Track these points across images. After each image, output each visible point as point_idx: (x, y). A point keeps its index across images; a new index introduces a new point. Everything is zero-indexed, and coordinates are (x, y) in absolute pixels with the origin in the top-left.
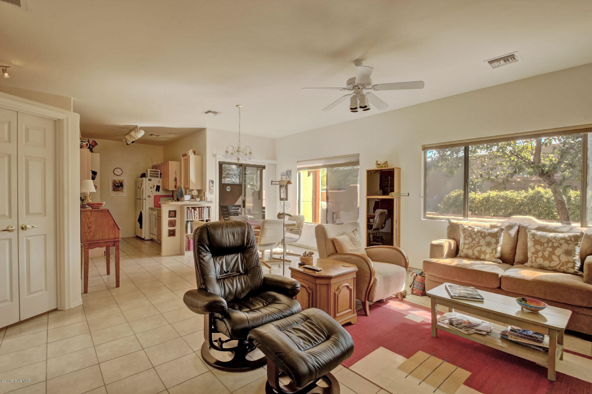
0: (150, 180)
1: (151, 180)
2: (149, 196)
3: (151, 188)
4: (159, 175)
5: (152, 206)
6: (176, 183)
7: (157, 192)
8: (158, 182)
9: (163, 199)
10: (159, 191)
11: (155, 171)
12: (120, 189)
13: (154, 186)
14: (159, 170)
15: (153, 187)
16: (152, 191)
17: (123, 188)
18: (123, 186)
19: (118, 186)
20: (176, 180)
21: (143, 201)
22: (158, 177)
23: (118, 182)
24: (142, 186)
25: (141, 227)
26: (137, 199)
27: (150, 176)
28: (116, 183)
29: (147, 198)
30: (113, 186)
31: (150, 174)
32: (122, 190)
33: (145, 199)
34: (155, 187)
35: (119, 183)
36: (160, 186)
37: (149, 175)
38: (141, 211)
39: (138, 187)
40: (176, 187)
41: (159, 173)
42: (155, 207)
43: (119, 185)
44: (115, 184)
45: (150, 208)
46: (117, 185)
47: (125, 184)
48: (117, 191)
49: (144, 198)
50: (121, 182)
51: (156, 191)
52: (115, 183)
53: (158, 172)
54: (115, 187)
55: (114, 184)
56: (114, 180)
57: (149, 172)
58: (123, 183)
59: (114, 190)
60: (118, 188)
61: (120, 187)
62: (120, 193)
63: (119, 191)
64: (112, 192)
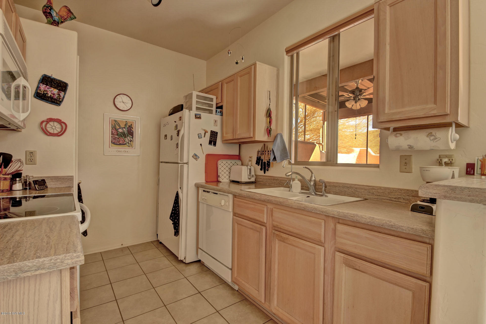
0: (198, 117)
1: (200, 118)
2: (196, 157)
3: (200, 137)
4: (214, 109)
5: (201, 180)
6: (270, 122)
7: (212, 147)
8: (213, 122)
9: (222, 164)
10: (215, 144)
11: (205, 98)
12: (126, 140)
13: (206, 132)
14: (214, 97)
15: (203, 135)
16: (201, 144)
17: (133, 138)
18: (132, 135)
19: (124, 135)
20: (269, 114)
21: (182, 168)
22: (210, 112)
23: (122, 126)
24: (178, 132)
25: (177, 233)
26: (162, 162)
27: (198, 109)
28: (119, 126)
29: (192, 160)
30: (112, 134)
31: (197, 102)
32: (130, 144)
33: (187, 163)
34: (208, 135)
35: (125, 128)
36: (217, 133)
37: (194, 106)
38: (177, 194)
39: (166, 136)
40: (269, 131)
41: (214, 103)
42: (207, 182)
43: (125, 130)
44: (117, 130)
45: (198, 186)
46: (120, 130)
47: (138, 131)
48: (120, 144)
49: (185, 161)
50: (129, 124)
51: (210, 143)
52: (118, 127)
53: (211, 100)
54: (117, 135)
55: (114, 128)
56: (115, 121)
57: (194, 99)
58: (133, 128)
59: (114, 141)
60: (124, 138)
61: (128, 136)
62: (127, 150)
63: (126, 144)
64: (110, 147)
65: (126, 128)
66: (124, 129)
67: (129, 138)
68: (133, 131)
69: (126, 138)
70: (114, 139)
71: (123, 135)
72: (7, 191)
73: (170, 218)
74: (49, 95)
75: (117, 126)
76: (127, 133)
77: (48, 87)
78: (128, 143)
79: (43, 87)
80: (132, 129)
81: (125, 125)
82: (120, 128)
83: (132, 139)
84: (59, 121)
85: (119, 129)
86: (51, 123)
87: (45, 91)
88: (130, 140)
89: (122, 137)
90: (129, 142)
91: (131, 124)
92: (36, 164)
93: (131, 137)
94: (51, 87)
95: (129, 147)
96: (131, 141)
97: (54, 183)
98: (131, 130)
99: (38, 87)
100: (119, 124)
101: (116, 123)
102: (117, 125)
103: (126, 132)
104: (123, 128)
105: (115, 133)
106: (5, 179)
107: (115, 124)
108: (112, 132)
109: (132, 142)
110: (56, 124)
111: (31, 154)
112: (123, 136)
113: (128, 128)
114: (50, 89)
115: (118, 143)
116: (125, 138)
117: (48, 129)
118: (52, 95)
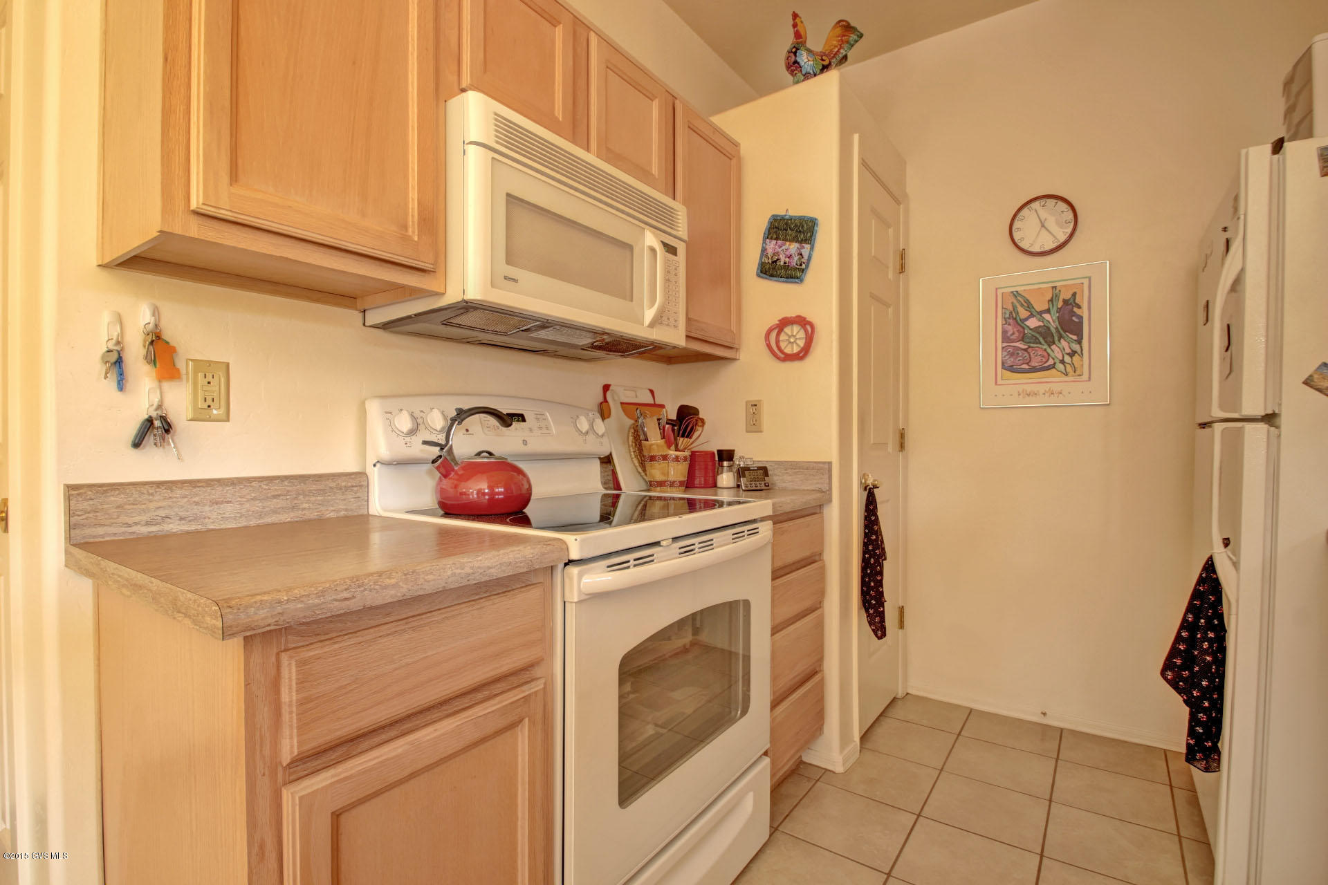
12: (1056, 352)
17: (1079, 342)
18: (1079, 334)
19: (1046, 336)
21: (1233, 443)
23: (1040, 305)
28: (1029, 306)
29: (1303, 401)
30: (1006, 338)
32: (1071, 364)
33: (1270, 419)
35: (1048, 311)
43: (1051, 319)
44: (1020, 323)
46: (1033, 323)
47: (1101, 315)
48: (1033, 370)
49: (1253, 404)
50: (1066, 295)
52: (1023, 313)
54: (1022, 339)
55: (1012, 318)
56: (1016, 295)
58: (1079, 307)
59: (1010, 362)
60: (1045, 347)
61: (1060, 337)
62: (1056, 387)
63: (1053, 366)
64: (999, 381)
65: (1053, 311)
66: (1047, 316)
67: (1064, 343)
68: (1081, 318)
69: (1053, 347)
70: (1012, 355)
71: (1044, 338)
72: (681, 483)
73: (1163, 673)
74: (782, 263)
75: (1021, 310)
76: (1057, 328)
77: (780, 242)
78: (1062, 362)
79: (772, 246)
80: (1075, 309)
81: (1051, 300)
82: (1032, 315)
83: (1076, 347)
84: (802, 322)
85: (1027, 319)
86: (788, 330)
87: (774, 254)
88: (1068, 351)
89: (1040, 343)
90: (1067, 359)
91: (1074, 294)
92: (761, 432)
93: (1075, 337)
94: (785, 240)
95: (1066, 374)
96: (1072, 354)
97: (789, 478)
98: (1073, 314)
99: (764, 250)
100: (1027, 301)
101: (1019, 301)
102: (1022, 305)
103: (1053, 325)
104: (1040, 313)
105: (1013, 334)
106: (677, 459)
107: (1014, 307)
108: (1004, 332)
109: (1076, 358)
110: (796, 328)
111: (754, 408)
112: (1041, 339)
113: (1059, 310)
114: (783, 248)
115: (1025, 366)
116: (1049, 346)
117: (783, 345)
118: (787, 260)
